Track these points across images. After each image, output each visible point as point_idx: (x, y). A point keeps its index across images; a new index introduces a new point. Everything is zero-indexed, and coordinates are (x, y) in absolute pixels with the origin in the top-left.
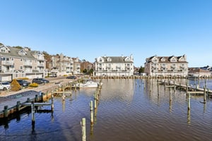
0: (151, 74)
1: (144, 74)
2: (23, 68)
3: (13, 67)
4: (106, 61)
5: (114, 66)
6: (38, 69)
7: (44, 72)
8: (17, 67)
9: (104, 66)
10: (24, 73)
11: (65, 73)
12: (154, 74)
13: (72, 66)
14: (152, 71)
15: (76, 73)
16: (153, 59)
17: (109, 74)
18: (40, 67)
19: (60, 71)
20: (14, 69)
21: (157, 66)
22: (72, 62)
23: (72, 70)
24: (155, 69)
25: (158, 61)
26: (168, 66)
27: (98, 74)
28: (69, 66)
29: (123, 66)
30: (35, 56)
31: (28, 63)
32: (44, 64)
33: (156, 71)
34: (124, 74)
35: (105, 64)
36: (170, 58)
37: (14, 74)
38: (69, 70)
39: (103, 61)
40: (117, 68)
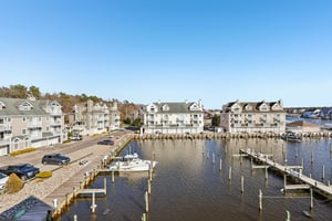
0: (230, 130)
1: (219, 130)
2: (27, 132)
3: (10, 132)
4: (161, 111)
5: (173, 118)
6: (52, 130)
7: (62, 134)
8: (17, 132)
9: (158, 119)
10: (29, 141)
11: (96, 131)
12: (235, 130)
13: (107, 118)
14: (232, 126)
15: (114, 128)
16: (233, 107)
17: (165, 132)
18: (55, 127)
19: (87, 128)
20: (11, 135)
21: (239, 118)
22: (107, 112)
23: (107, 125)
24: (236, 122)
25: (241, 110)
26: (256, 118)
27: (149, 132)
28: (103, 118)
29: (187, 118)
30: (48, 109)
31: (35, 122)
32: (61, 121)
33: (239, 125)
34: (189, 131)
35: (159, 115)
36: (259, 104)
37: (12, 144)
38: (101, 125)
39: (156, 110)
40: (178, 121)
